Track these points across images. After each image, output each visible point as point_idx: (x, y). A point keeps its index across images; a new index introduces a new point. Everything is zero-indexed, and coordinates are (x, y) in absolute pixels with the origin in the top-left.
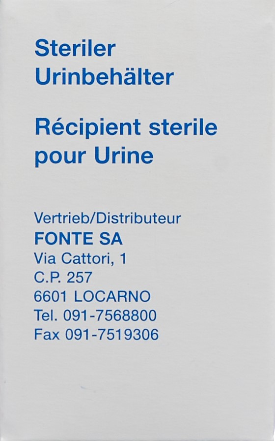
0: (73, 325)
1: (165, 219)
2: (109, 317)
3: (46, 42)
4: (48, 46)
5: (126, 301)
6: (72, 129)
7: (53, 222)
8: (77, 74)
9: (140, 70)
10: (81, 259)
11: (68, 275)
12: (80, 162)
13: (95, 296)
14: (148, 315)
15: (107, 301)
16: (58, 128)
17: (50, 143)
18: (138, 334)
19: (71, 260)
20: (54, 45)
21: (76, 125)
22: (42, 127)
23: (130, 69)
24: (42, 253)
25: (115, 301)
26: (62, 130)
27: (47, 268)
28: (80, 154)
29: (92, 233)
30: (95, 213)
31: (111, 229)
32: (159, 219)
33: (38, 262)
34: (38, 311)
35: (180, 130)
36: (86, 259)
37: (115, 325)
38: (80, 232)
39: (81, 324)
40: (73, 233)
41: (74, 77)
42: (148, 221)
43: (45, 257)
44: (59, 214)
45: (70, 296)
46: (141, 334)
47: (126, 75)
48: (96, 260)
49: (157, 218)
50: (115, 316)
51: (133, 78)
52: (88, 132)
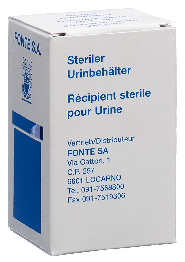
0: (86, 194)
1: (127, 139)
2: (102, 189)
3: (73, 57)
4: (74, 59)
5: (110, 180)
6: (85, 99)
7: (76, 145)
8: (87, 72)
9: (116, 68)
10: (89, 162)
11: (83, 170)
12: (89, 114)
13: (96, 179)
14: (120, 186)
15: (101, 181)
16: (78, 99)
17: (75, 106)
18: (116, 196)
19: (85, 163)
20: (76, 58)
21: (86, 97)
22: (71, 99)
23: (111, 68)
24: (71, 160)
25: (105, 181)
26: (80, 100)
27: (73, 167)
28: (89, 111)
29: (94, 149)
30: (95, 139)
31: (103, 146)
32: (125, 139)
33: (70, 165)
34: (70, 189)
35: (134, 96)
36: (92, 161)
37: (105, 193)
38: (89, 148)
39: (90, 194)
40: (85, 150)
41: (86, 74)
42: (120, 141)
43: (73, 162)
44: (79, 140)
45: (84, 180)
46: (117, 196)
47: (110, 71)
48: (96, 162)
49: (124, 139)
50: (105, 188)
51: (113, 72)
52: (92, 100)
